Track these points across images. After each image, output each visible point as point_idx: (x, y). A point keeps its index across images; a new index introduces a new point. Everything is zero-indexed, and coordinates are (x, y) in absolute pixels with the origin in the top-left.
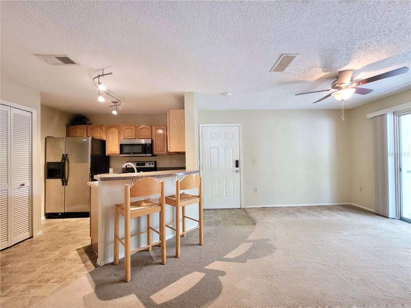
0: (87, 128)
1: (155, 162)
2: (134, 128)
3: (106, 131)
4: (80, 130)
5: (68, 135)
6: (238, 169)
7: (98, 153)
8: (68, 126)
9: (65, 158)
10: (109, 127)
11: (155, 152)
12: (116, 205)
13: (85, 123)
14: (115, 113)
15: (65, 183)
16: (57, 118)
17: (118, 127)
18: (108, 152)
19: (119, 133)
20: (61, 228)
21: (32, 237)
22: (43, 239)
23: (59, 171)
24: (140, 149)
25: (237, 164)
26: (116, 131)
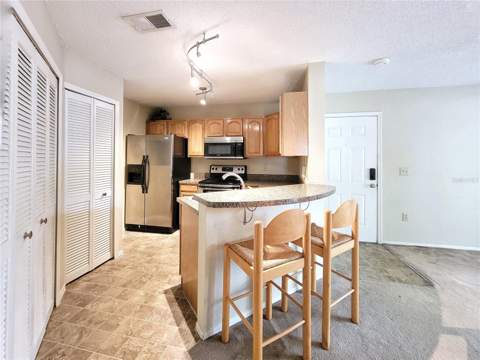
0: (167, 124)
1: (246, 167)
2: (221, 122)
3: (189, 126)
4: (160, 125)
5: (148, 132)
6: (374, 182)
7: (179, 154)
8: (148, 122)
9: (145, 160)
10: (192, 122)
11: (247, 154)
12: (226, 244)
13: (165, 118)
14: (203, 102)
15: (145, 190)
16: (137, 112)
17: (202, 121)
18: (190, 154)
19: (204, 129)
20: (142, 248)
21: (113, 258)
22: (124, 262)
23: (140, 175)
24: (228, 150)
25: (372, 174)
26: (199, 126)
